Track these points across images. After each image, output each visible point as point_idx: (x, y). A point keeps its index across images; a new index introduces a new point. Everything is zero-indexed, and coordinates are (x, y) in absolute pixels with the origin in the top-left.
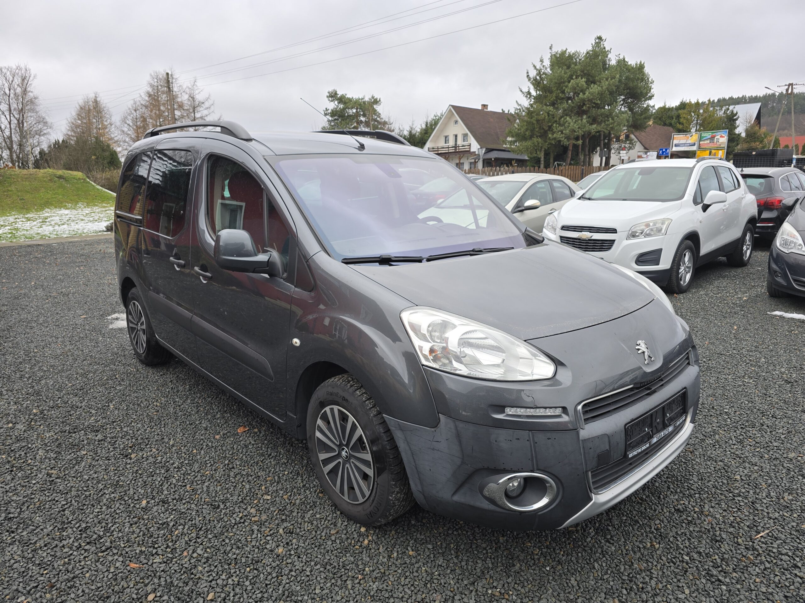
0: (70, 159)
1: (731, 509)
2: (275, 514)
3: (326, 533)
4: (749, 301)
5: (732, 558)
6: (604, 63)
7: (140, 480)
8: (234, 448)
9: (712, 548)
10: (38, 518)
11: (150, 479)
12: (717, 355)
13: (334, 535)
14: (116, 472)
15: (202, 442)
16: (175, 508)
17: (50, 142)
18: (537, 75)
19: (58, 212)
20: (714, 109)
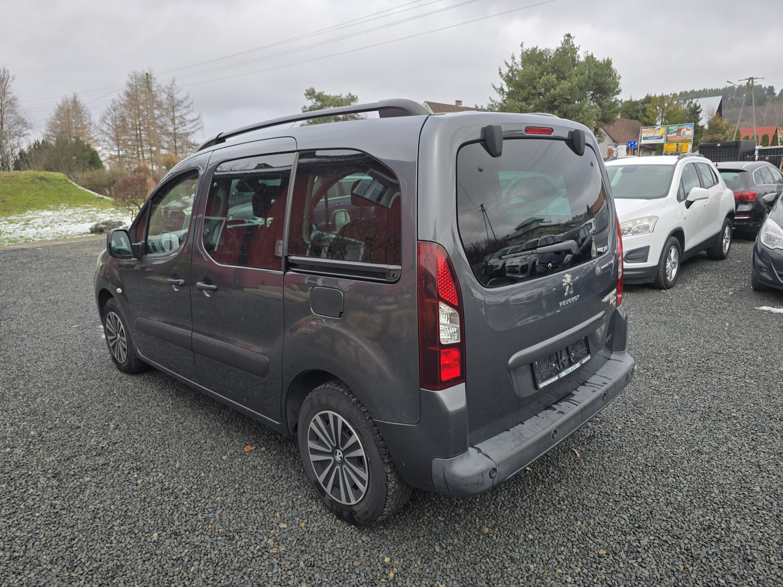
0: (50, 160)
1: (757, 524)
2: (293, 544)
3: (349, 565)
4: (735, 295)
5: (767, 579)
6: (574, 60)
7: (149, 509)
8: (243, 470)
9: (745, 568)
10: (45, 557)
11: (159, 508)
12: (714, 355)
13: (357, 567)
14: (123, 501)
15: (209, 463)
16: (188, 541)
17: (29, 143)
18: (510, 71)
19: (40, 214)
20: (678, 102)
